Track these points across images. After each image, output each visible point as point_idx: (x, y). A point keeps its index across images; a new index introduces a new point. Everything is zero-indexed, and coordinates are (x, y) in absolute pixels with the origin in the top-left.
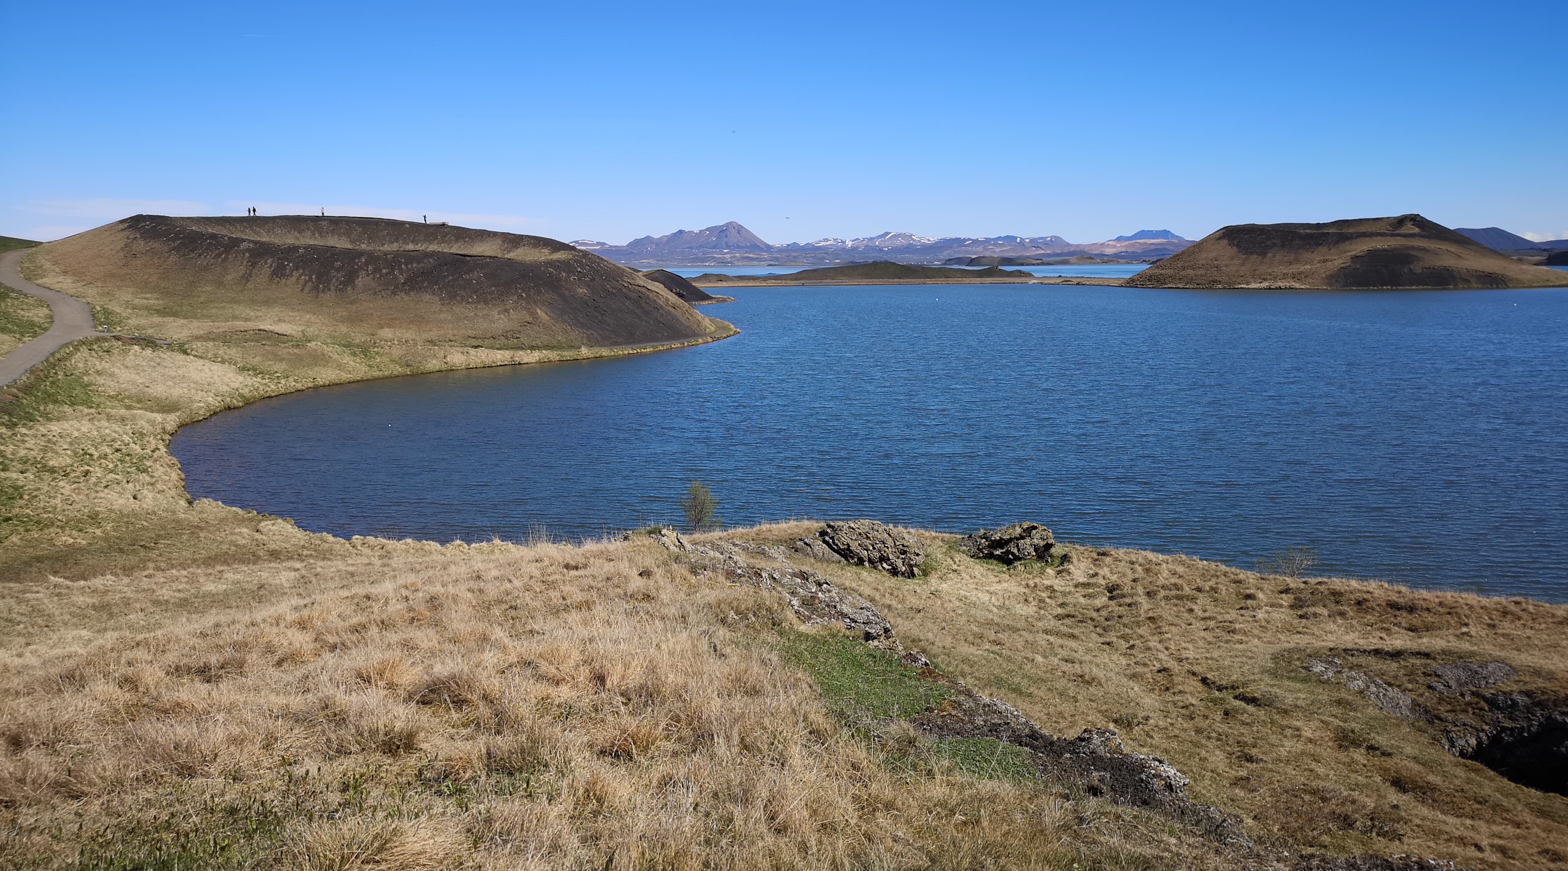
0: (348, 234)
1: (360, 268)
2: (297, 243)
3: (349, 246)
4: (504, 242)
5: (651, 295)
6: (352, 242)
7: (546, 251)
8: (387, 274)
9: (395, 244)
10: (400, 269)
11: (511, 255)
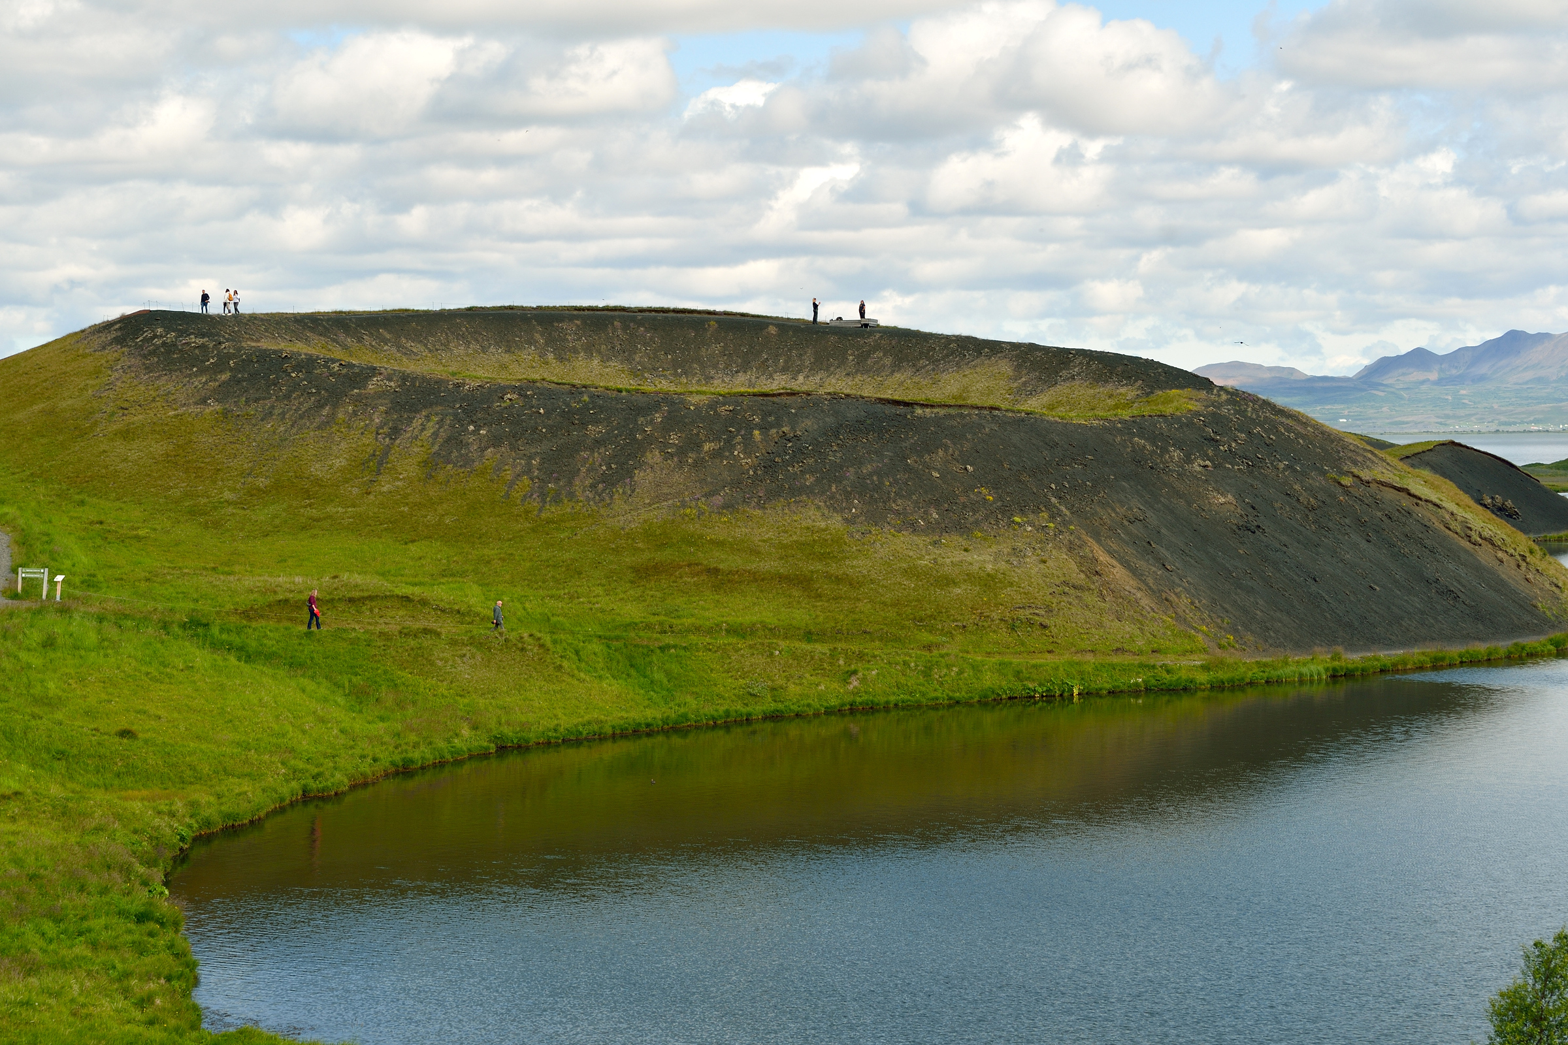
0: (626, 354)
1: (649, 440)
2: (503, 379)
3: (625, 382)
4: (1018, 368)
5: (1421, 512)
6: (634, 373)
7: (1128, 392)
8: (716, 454)
9: (741, 378)
10: (748, 440)
11: (1034, 404)
